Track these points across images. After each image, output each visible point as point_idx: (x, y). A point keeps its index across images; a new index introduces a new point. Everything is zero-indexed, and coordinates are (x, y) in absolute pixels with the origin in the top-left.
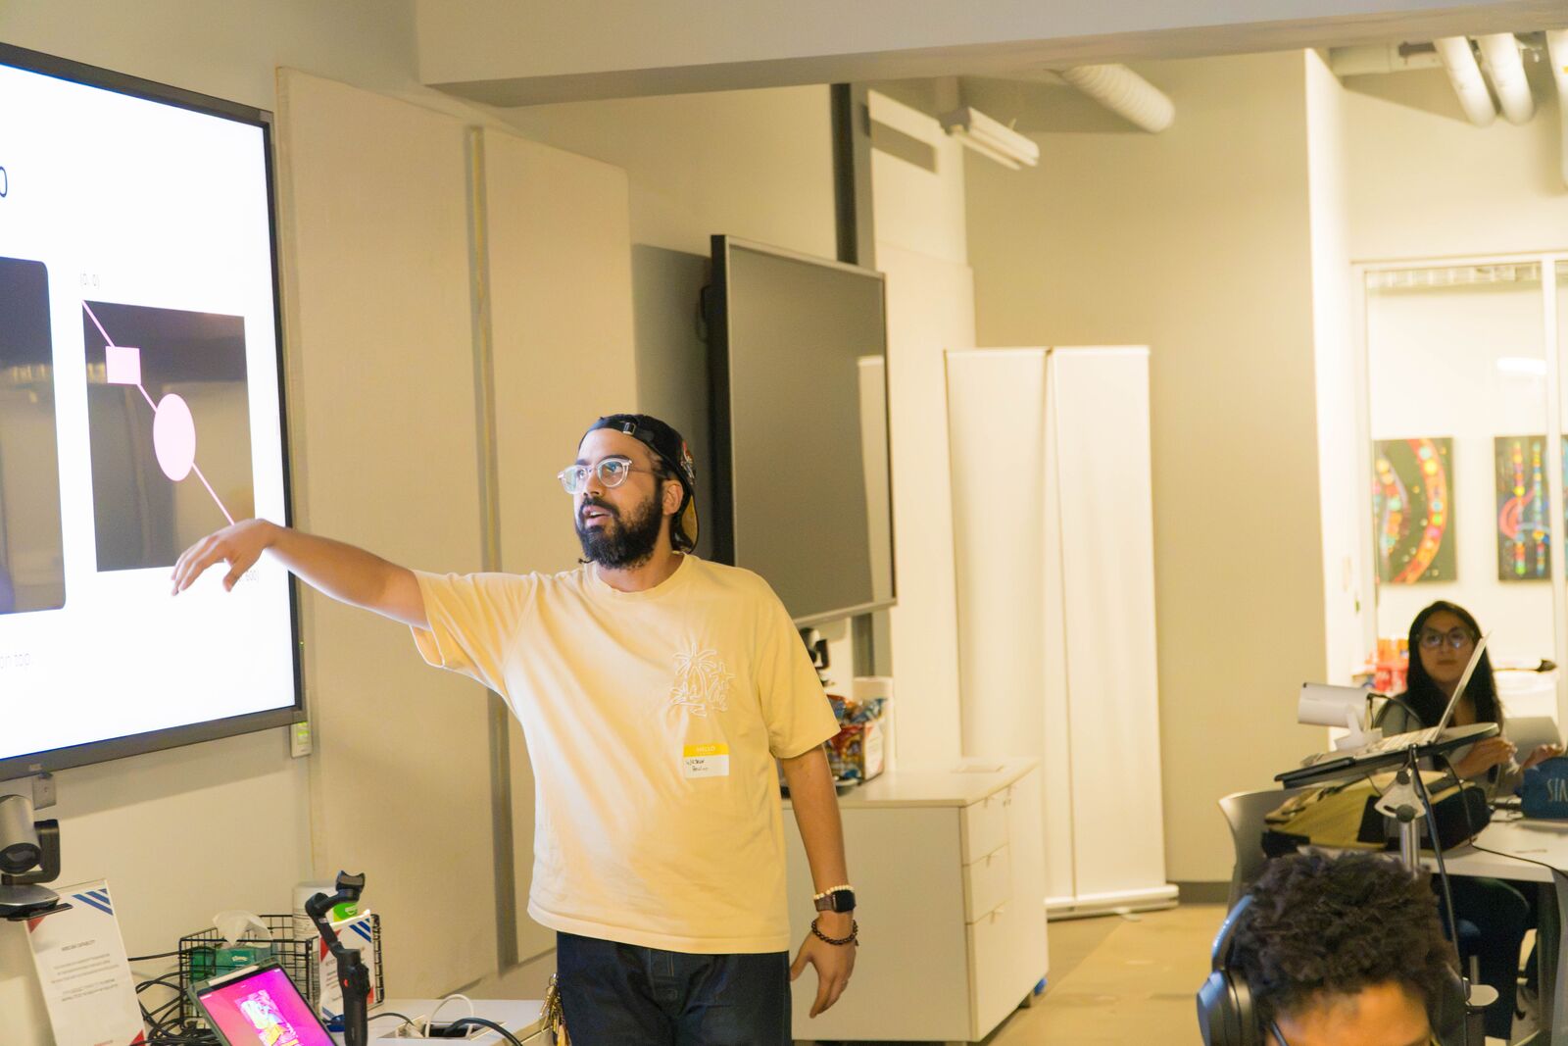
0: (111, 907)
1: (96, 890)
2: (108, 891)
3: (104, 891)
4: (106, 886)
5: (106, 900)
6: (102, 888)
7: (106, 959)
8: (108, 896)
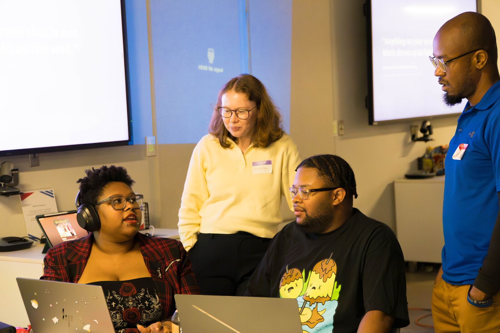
0: (54, 196)
1: (49, 190)
2: (53, 191)
3: (52, 191)
4: (53, 190)
5: (52, 194)
6: (51, 190)
7: (49, 210)
8: (53, 193)
